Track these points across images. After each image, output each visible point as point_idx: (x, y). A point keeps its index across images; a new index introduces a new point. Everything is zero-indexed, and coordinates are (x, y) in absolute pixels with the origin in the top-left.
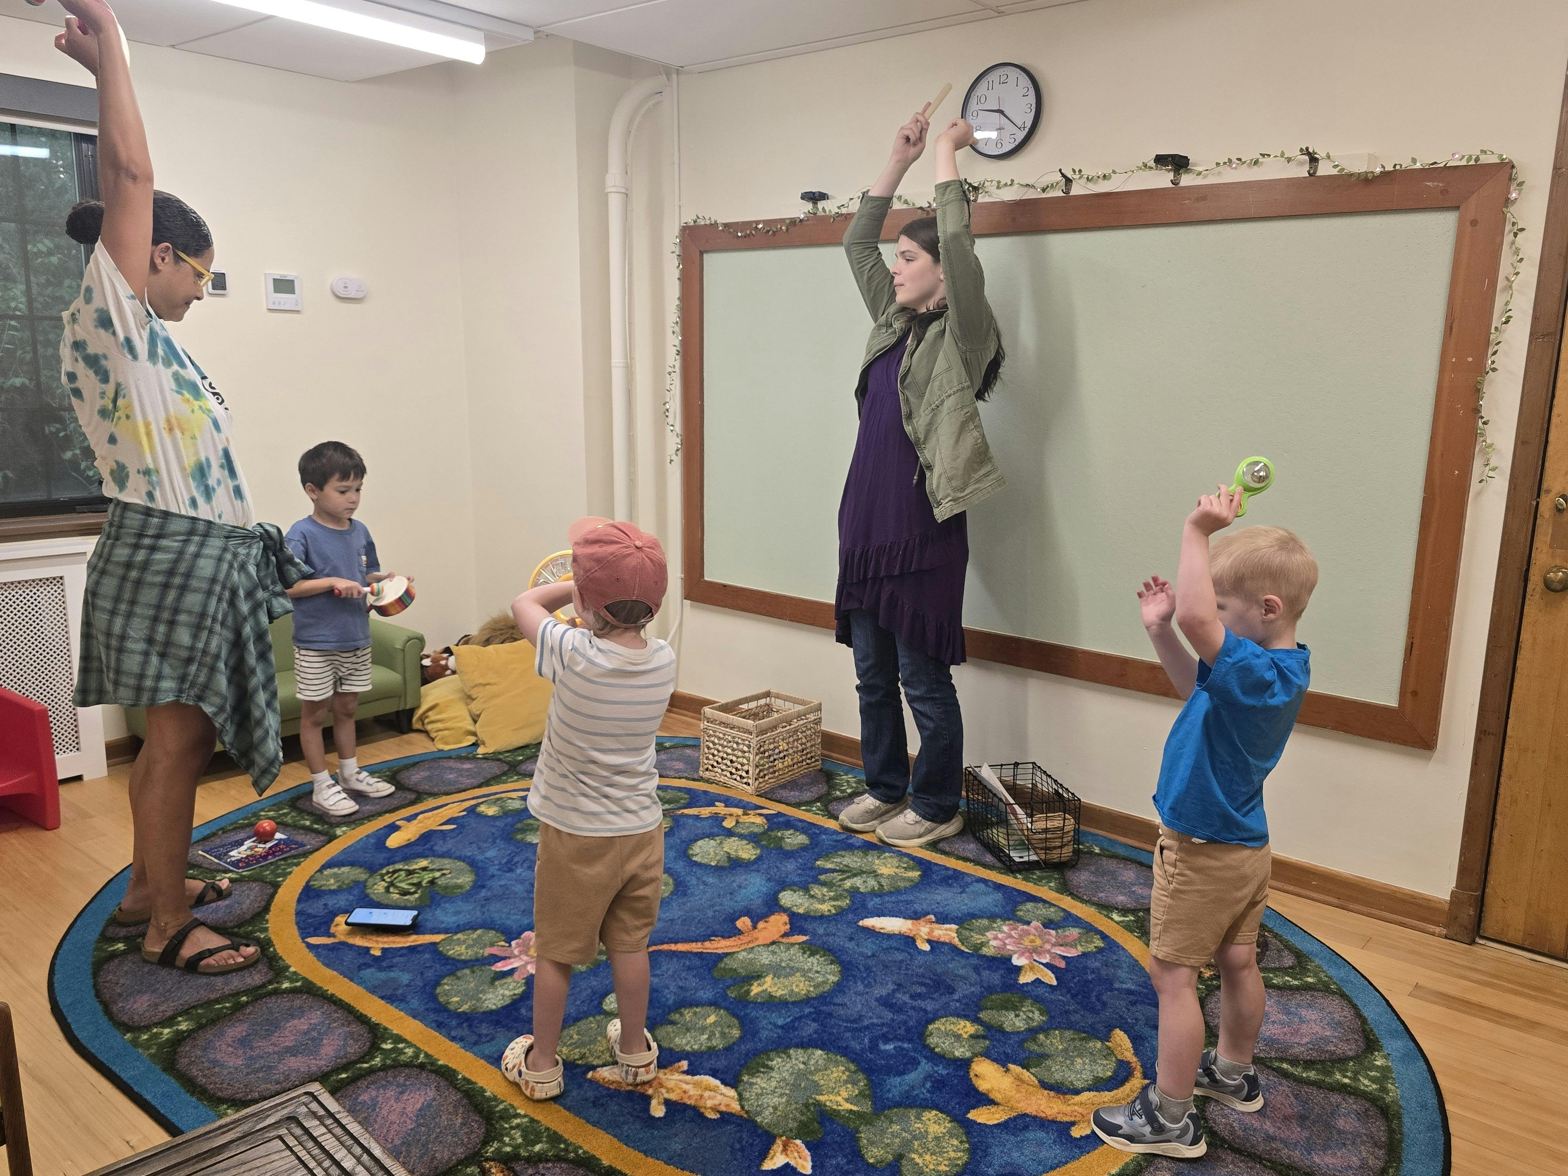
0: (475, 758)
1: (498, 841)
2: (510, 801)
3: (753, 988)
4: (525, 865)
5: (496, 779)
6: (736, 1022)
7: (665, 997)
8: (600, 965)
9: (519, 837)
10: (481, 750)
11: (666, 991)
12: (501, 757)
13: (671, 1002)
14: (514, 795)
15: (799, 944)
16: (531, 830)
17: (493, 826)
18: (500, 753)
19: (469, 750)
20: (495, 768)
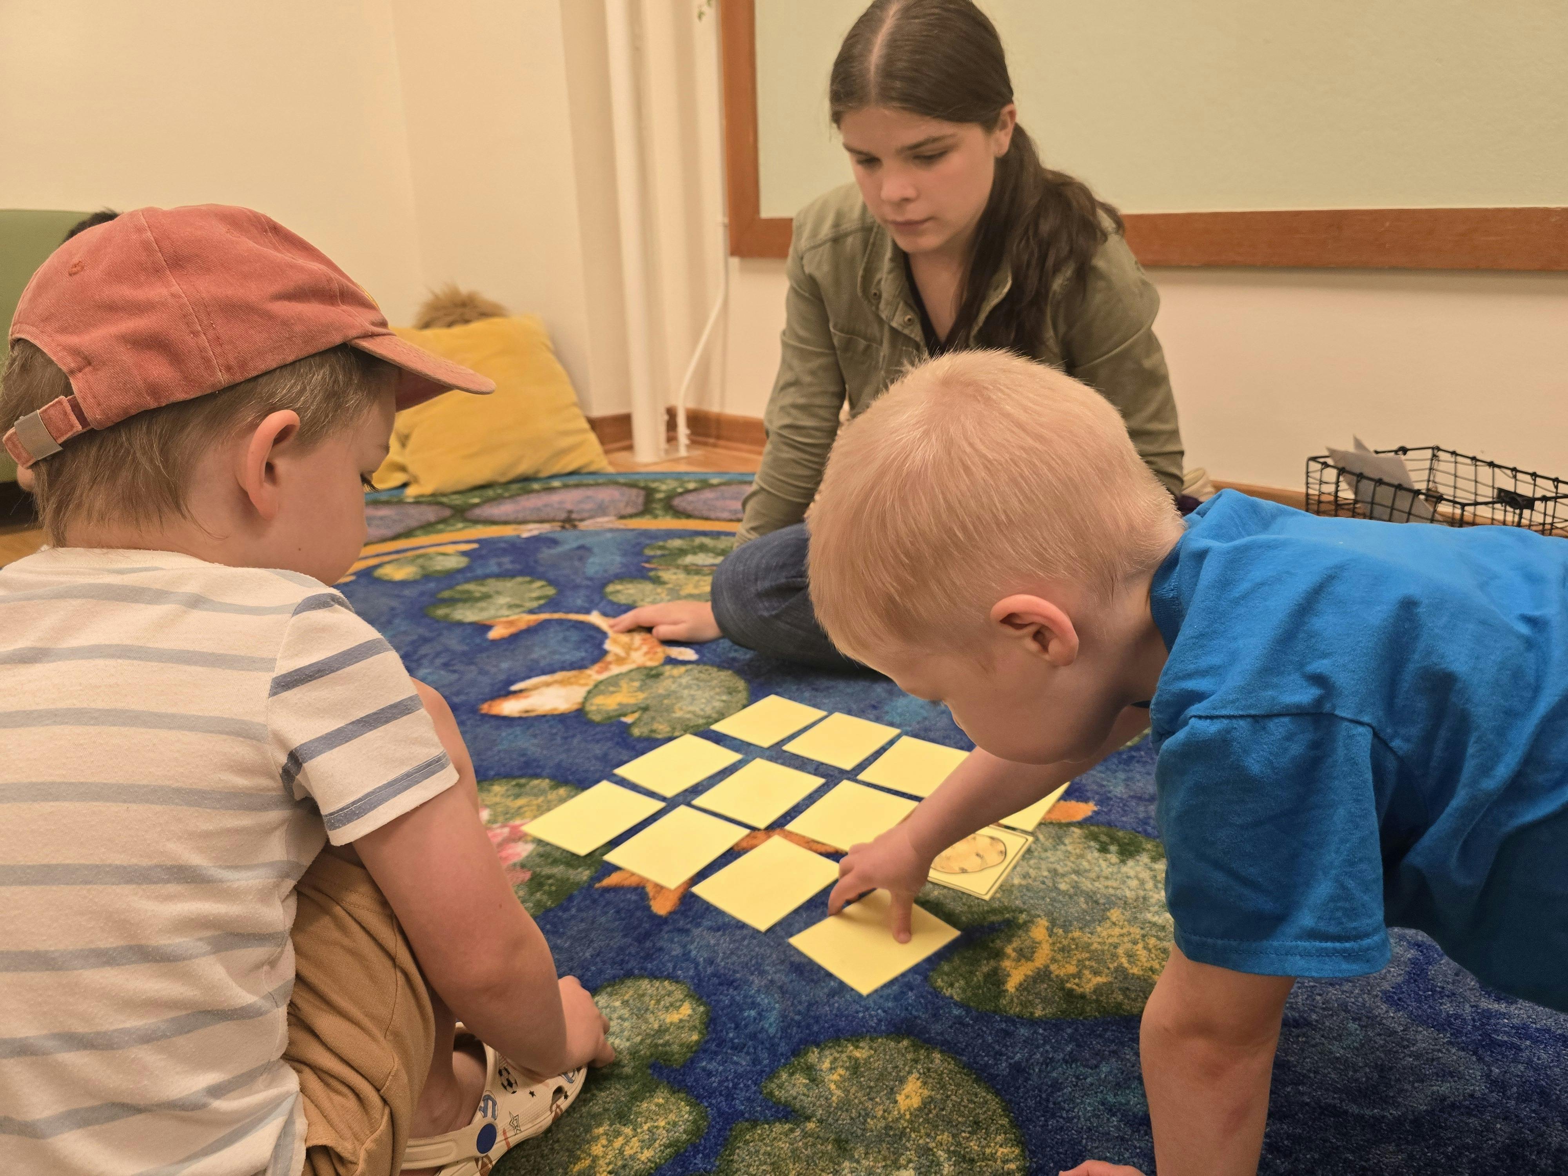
0: (401, 502)
1: (397, 621)
2: (440, 558)
3: (1007, 964)
4: (439, 661)
5: (427, 527)
6: (994, 1104)
7: (754, 1005)
8: (570, 898)
9: (441, 612)
10: (411, 492)
11: (757, 981)
12: (444, 500)
13: (771, 1024)
14: (450, 549)
15: (1080, 824)
16: (465, 601)
17: (398, 596)
18: (444, 495)
19: (395, 492)
20: (430, 514)
